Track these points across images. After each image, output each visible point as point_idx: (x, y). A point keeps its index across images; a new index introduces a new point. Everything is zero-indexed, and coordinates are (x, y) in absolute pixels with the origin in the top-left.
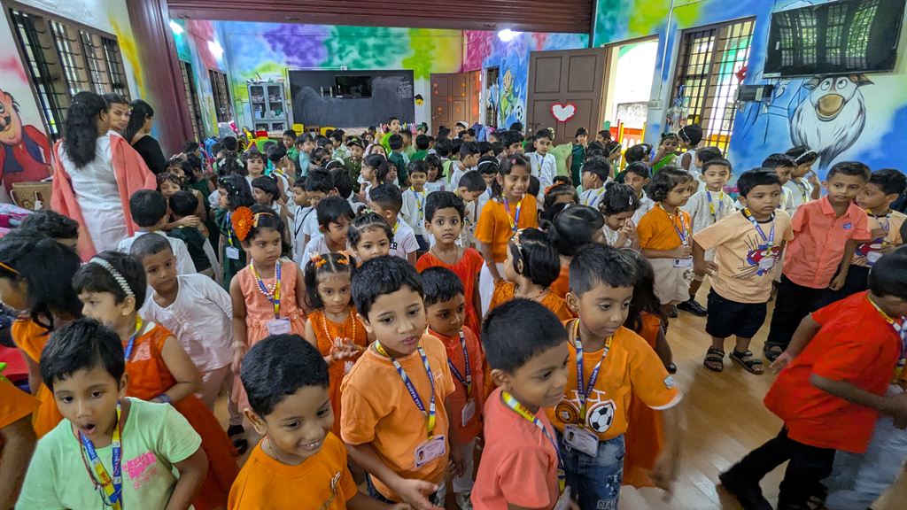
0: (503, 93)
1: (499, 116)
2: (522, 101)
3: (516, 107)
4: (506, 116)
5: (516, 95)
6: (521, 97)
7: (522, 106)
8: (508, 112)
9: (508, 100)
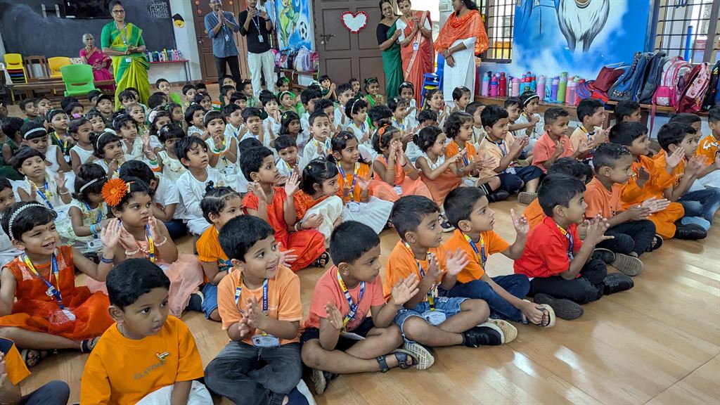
0: (281, 9)
1: (279, 36)
2: (305, 15)
3: (298, 23)
4: (288, 35)
5: (297, 10)
6: (304, 11)
7: (306, 22)
8: (290, 30)
9: (288, 17)
